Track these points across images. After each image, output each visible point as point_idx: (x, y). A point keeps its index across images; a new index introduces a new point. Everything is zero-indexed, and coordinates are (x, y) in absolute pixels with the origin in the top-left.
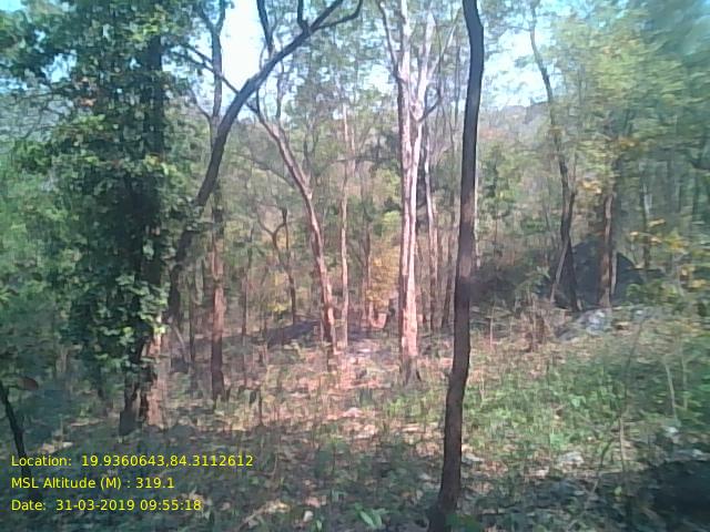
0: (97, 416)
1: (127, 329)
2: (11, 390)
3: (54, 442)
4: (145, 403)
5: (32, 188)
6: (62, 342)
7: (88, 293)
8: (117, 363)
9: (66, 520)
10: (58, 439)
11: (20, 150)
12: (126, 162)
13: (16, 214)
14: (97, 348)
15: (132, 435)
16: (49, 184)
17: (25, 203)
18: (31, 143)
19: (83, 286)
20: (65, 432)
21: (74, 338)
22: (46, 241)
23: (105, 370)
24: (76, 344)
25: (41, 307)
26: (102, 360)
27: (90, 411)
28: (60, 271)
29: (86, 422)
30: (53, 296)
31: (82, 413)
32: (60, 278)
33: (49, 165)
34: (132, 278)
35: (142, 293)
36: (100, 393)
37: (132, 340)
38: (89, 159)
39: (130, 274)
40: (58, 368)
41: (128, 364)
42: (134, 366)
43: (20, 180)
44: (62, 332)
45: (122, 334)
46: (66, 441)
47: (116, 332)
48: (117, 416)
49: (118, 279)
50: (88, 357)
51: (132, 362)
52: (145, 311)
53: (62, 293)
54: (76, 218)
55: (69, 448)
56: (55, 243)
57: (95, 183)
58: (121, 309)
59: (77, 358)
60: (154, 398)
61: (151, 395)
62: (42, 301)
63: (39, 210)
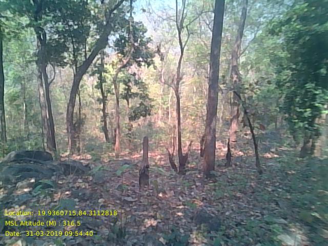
0: (292, 147)
1: (308, 110)
2: (255, 128)
3: (271, 153)
4: (313, 146)
5: (274, 42)
6: (280, 112)
7: (293, 91)
8: (301, 124)
9: (271, 185)
10: (273, 152)
11: (269, 26)
12: (315, 27)
13: (266, 55)
14: (295, 117)
15: (305, 159)
16: (281, 40)
17: (270, 50)
18: (274, 22)
19: (291, 88)
20: (276, 150)
21: (284, 111)
22: (277, 66)
23: (296, 127)
24: (285, 114)
25: (273, 96)
26: (295, 122)
27: (289, 144)
28: (282, 80)
29: (286, 149)
30: (278, 91)
31: (285, 145)
32: (281, 84)
33: (280, 31)
34: (314, 85)
35: (317, 92)
36: (294, 137)
37: (310, 115)
38: (298, 27)
39: (312, 83)
40: (278, 123)
41: (307, 126)
42: (310, 127)
43: (269, 39)
44: (280, 108)
45: (306, 112)
46: (276, 154)
47: (303, 110)
48: (300, 149)
49: (306, 85)
50: (289, 120)
51: (310, 125)
52: (318, 101)
53: (281, 90)
54: (289, 56)
55: (277, 158)
56: (281, 67)
57: (299, 38)
58: (306, 100)
59: (285, 120)
60: (318, 144)
61: (317, 142)
62: (273, 93)
63: (275, 53)
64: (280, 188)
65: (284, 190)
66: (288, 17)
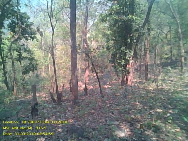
0: (116, 81)
1: (123, 61)
2: (98, 73)
3: (107, 85)
4: (127, 79)
5: (103, 26)
6: (109, 63)
7: (115, 51)
8: (120, 69)
9: (109, 103)
10: (108, 85)
11: (101, 17)
12: (124, 17)
13: (100, 33)
14: (117, 65)
15: (124, 86)
16: (107, 25)
17: (102, 30)
18: (103, 15)
19: (114, 50)
20: (110, 83)
21: (112, 62)
22: (106, 39)
23: (118, 70)
24: (112, 63)
25: (105, 54)
26: (117, 68)
27: (115, 79)
28: (109, 46)
29: (114, 82)
30: (108, 52)
31: (113, 80)
32: (109, 48)
33: (106, 20)
34: (125, 48)
35: (127, 52)
36: (117, 76)
37: (124, 64)
38: (115, 17)
39: (124, 47)
40: (109, 69)
41: (123, 69)
42: (125, 70)
43: (101, 24)
44: (109, 60)
45: (122, 62)
46: (110, 85)
47: (120, 61)
48: (121, 81)
49: (121, 48)
50: (114, 67)
51: (124, 69)
52: (127, 56)
53: (109, 51)
54: (112, 33)
55: (110, 87)
56: (108, 39)
57: (116, 23)
58: (122, 56)
59: (112, 67)
60: (129, 78)
61: (129, 77)
62: (105, 53)
63: (105, 31)
64: (113, 104)
65: (115, 104)
66: (109, 12)
